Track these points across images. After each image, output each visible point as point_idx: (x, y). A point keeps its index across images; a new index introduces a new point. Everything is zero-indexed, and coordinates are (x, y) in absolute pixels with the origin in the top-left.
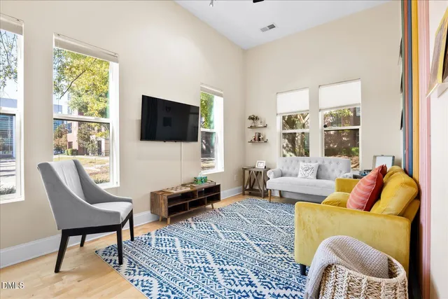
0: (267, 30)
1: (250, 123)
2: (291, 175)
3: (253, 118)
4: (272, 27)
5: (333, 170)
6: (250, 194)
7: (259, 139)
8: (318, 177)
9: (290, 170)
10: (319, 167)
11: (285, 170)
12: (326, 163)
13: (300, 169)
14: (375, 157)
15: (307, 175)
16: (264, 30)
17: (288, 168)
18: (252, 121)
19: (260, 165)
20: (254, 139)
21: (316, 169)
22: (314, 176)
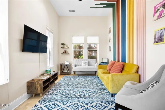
0: (71, 11)
1: (62, 46)
2: (79, 66)
3: (63, 44)
4: (74, 11)
5: (92, 63)
6: (62, 74)
7: (65, 53)
9: (78, 64)
10: (88, 62)
11: (76, 64)
12: (90, 61)
13: (83, 63)
14: (102, 58)
16: (70, 11)
18: (63, 45)
19: (67, 63)
20: (64, 53)
21: (87, 63)
22: (87, 65)
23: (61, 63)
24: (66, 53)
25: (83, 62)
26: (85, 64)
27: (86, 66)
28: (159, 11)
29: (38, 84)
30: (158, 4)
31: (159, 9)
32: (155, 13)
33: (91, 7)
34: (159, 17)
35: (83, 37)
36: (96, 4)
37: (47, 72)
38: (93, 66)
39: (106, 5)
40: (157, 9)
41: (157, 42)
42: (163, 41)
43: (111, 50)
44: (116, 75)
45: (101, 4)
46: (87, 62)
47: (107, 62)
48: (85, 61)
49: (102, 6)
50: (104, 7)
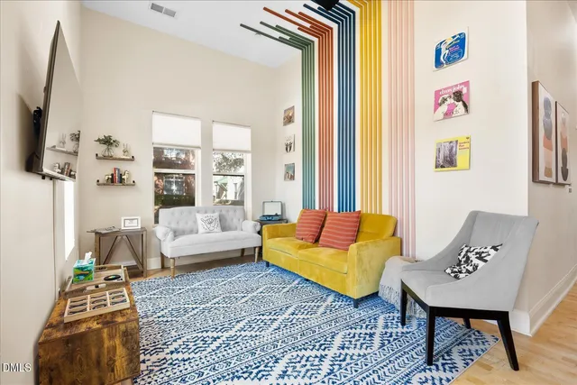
1: (101, 149)
3: (107, 141)
5: (232, 220)
7: (118, 180)
8: (224, 229)
10: (220, 216)
12: (224, 212)
13: (200, 222)
15: (212, 228)
17: (187, 223)
18: (105, 147)
19: (130, 224)
20: (112, 180)
21: (218, 220)
22: (219, 229)
23: (103, 227)
24: (121, 180)
25: (199, 216)
26: (212, 225)
27: (215, 230)
28: (446, 103)
29: (111, 337)
30: (444, 89)
31: (446, 100)
32: (437, 105)
33: (241, 25)
34: (448, 114)
35: (197, 125)
36: (262, 23)
37: (85, 275)
38: (236, 229)
39: (288, 38)
40: (441, 98)
41: (442, 167)
42: (455, 166)
43: (292, 178)
44: (366, 245)
45: (278, 28)
46: (216, 215)
47: (279, 213)
48: (206, 212)
49: (277, 34)
50: (281, 40)
